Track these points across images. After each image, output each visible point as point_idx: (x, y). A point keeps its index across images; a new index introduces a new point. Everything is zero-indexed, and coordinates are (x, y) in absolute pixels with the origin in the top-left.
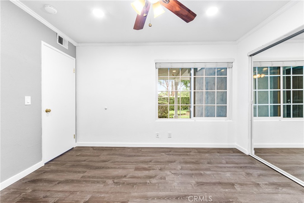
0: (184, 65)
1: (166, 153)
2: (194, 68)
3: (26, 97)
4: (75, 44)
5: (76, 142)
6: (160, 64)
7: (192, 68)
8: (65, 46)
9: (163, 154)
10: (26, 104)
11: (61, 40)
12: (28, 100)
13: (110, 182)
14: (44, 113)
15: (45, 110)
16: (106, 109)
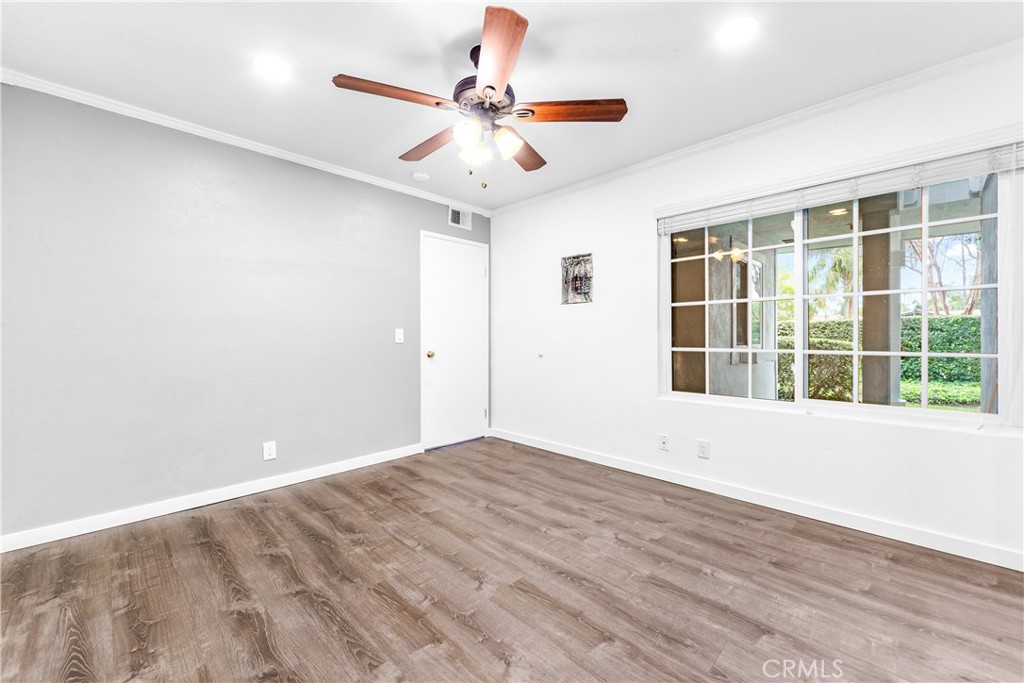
0: (754, 208)
1: (668, 500)
2: (804, 210)
3: (397, 331)
4: (486, 214)
5: (490, 426)
6: (671, 220)
7: (799, 211)
8: (466, 224)
9: (659, 498)
10: (397, 341)
11: (456, 217)
12: (400, 335)
13: (483, 503)
14: (424, 358)
15: (427, 353)
16: (541, 356)
